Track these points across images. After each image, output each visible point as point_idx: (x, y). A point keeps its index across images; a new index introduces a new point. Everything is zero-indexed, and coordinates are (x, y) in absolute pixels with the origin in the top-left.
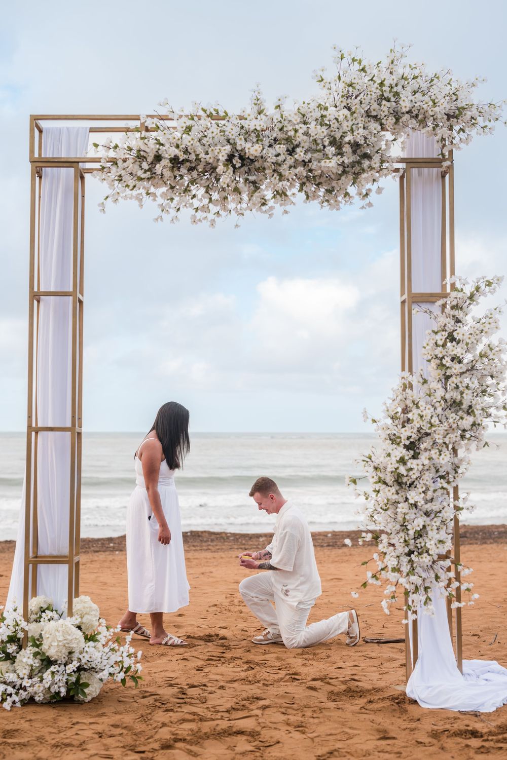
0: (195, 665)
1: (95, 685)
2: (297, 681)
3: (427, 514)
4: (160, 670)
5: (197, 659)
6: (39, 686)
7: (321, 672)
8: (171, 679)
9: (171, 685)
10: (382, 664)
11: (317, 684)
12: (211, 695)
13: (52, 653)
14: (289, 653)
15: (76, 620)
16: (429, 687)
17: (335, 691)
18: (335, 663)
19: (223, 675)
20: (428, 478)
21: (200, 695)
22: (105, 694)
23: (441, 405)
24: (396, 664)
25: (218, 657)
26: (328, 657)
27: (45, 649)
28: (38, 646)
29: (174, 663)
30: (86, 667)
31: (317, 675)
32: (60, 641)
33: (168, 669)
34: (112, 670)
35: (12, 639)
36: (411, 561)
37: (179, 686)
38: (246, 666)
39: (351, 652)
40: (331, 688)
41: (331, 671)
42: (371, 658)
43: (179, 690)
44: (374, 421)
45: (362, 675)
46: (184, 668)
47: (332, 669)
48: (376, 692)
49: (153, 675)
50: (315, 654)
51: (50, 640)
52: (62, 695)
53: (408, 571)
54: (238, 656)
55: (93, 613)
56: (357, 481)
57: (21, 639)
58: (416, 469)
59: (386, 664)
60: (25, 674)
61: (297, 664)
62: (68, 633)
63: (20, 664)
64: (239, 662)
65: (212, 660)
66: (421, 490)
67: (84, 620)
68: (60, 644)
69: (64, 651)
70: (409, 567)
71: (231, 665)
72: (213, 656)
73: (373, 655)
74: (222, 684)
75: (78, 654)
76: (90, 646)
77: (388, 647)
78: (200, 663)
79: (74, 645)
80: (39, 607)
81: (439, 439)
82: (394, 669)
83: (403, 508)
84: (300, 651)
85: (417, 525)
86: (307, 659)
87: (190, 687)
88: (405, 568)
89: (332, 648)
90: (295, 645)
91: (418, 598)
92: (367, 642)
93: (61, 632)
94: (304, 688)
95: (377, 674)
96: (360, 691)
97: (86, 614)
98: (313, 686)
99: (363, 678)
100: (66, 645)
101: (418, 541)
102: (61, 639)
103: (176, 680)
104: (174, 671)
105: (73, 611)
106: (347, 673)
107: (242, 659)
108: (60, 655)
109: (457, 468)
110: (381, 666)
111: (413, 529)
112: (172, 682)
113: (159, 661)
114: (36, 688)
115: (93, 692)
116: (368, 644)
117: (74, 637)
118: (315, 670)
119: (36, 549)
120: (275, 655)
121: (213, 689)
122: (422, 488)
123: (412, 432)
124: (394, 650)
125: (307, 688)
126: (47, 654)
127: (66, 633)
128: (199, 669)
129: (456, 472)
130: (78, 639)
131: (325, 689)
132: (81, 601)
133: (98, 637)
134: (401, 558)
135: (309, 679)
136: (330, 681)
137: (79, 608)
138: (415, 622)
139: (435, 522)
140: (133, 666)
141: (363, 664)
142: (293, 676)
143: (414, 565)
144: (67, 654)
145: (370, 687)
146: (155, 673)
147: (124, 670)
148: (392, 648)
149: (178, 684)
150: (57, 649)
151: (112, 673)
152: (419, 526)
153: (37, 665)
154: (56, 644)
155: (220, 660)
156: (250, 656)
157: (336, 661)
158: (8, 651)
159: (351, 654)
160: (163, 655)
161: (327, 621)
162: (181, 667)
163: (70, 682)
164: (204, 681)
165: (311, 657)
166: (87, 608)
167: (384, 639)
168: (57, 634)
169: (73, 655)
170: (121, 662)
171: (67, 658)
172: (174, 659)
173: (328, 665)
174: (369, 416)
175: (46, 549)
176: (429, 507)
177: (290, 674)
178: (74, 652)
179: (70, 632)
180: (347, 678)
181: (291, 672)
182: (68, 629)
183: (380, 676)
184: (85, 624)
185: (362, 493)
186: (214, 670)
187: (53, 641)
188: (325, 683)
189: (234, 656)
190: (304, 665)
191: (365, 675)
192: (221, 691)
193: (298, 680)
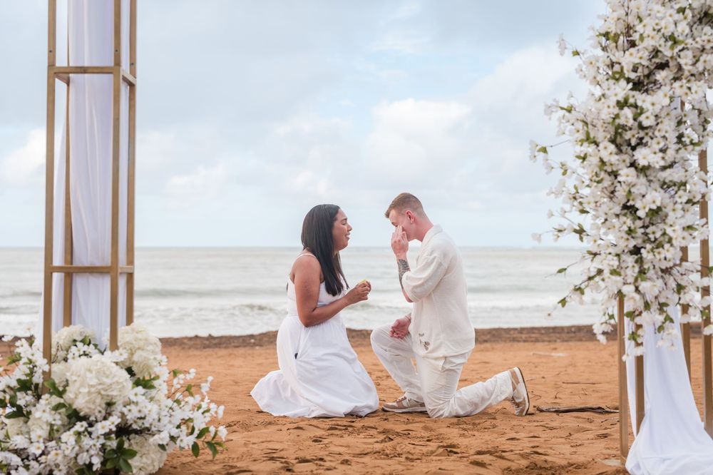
0: (312, 435)
1: (153, 456)
2: (455, 455)
3: (665, 185)
4: (261, 440)
5: (315, 429)
6: (57, 454)
7: (488, 444)
8: (274, 451)
9: (272, 459)
10: (570, 435)
11: (486, 458)
12: (327, 472)
13: (81, 404)
14: (440, 423)
15: (121, 355)
16: (664, 460)
17: (513, 468)
18: (504, 433)
19: (348, 446)
20: (668, 128)
21: (312, 471)
22: (171, 470)
23: (685, 18)
24: (590, 435)
25: (345, 426)
26: (494, 427)
27: (70, 399)
28: (60, 394)
29: (285, 432)
30: (135, 426)
31: (484, 448)
32: (92, 386)
33: (272, 439)
34: (175, 432)
35: (25, 386)
36: (640, 261)
37: (283, 460)
38: (382, 437)
39: (524, 421)
40: (506, 464)
41: (502, 443)
42: (551, 429)
43: (282, 465)
44: (576, 53)
45: (547, 448)
46: (297, 439)
47: (503, 440)
48: (575, 468)
49: (251, 445)
50: (474, 424)
51: (77, 384)
52: (94, 469)
53: (635, 275)
54: (372, 425)
55: (151, 348)
56: (548, 149)
57: (40, 386)
58: (651, 111)
59: (576, 436)
60: (40, 437)
61: (453, 435)
62: (104, 373)
63: (35, 422)
64: (373, 432)
65: (336, 429)
66: (657, 148)
67: (135, 358)
68: (93, 390)
69: (98, 401)
70: (637, 269)
71: (362, 435)
72: (338, 425)
73: (553, 424)
74: (347, 457)
75: (121, 406)
76: (138, 393)
77: (572, 416)
78: (319, 433)
79: (114, 393)
80: (71, 339)
81: (686, 64)
82: (589, 441)
83: (627, 175)
84: (455, 420)
85: (651, 201)
86: (465, 430)
87: (300, 462)
88: (632, 272)
89: (497, 417)
90: (446, 414)
91: (650, 319)
92: (542, 411)
93: (94, 372)
94: (467, 463)
95: (568, 446)
96: (551, 468)
97: (139, 348)
98: (480, 461)
99: (550, 451)
100: (103, 392)
101: (649, 230)
102: (94, 382)
103: (282, 453)
104: (281, 442)
105: (119, 344)
106: (525, 445)
107: (377, 429)
108: (93, 407)
109: (705, 124)
110: (571, 438)
111: (644, 208)
112: (275, 455)
113: (264, 431)
114: (51, 457)
115: (148, 465)
116: (543, 413)
117: (115, 379)
118: (479, 441)
119: (69, 258)
120: (422, 425)
121: (333, 464)
122: (658, 143)
123: (641, 58)
124: (580, 420)
125: (471, 463)
126: (74, 407)
127: (102, 373)
128: (317, 440)
129: (705, 129)
130: (122, 383)
131: (497, 465)
132: (133, 330)
133: (155, 383)
134: (624, 257)
135: (472, 452)
136: (503, 454)
137: (128, 339)
138: (640, 361)
139: (680, 197)
140: (212, 429)
141: (544, 435)
142: (449, 449)
143: (646, 266)
144: (104, 406)
145: (564, 463)
146: (254, 443)
147: (197, 432)
148: (577, 417)
149: (283, 458)
150: (87, 398)
151: (175, 436)
152: (654, 202)
153: (59, 423)
154: (86, 390)
155: (346, 429)
156: (389, 426)
157: (506, 431)
158: (18, 403)
159: (524, 424)
160: (270, 423)
161: (485, 384)
162: (292, 437)
163: (109, 448)
164: (322, 454)
165: (471, 427)
166: (140, 340)
167: (562, 408)
168: (88, 374)
169: (113, 408)
170: (190, 420)
171: (104, 412)
172: (284, 428)
173: (495, 435)
174: (568, 46)
175: (84, 257)
176: (668, 175)
177: (443, 447)
178: (114, 403)
179: (108, 373)
180: (528, 451)
181: (445, 445)
182: (105, 368)
183: (574, 449)
184: (137, 363)
185: (557, 166)
186: (336, 440)
187: (82, 385)
188: (497, 456)
189: (366, 424)
190: (463, 435)
191: (551, 448)
192: (345, 467)
193: (456, 453)
